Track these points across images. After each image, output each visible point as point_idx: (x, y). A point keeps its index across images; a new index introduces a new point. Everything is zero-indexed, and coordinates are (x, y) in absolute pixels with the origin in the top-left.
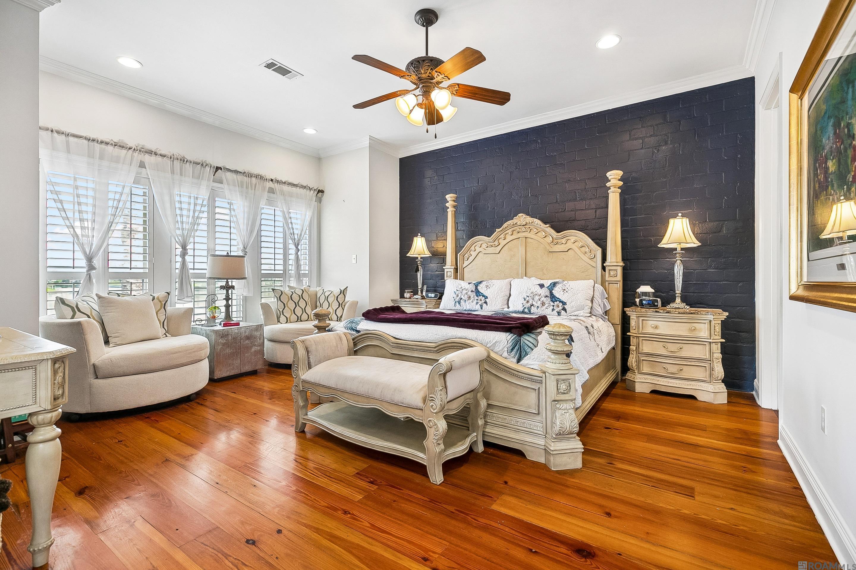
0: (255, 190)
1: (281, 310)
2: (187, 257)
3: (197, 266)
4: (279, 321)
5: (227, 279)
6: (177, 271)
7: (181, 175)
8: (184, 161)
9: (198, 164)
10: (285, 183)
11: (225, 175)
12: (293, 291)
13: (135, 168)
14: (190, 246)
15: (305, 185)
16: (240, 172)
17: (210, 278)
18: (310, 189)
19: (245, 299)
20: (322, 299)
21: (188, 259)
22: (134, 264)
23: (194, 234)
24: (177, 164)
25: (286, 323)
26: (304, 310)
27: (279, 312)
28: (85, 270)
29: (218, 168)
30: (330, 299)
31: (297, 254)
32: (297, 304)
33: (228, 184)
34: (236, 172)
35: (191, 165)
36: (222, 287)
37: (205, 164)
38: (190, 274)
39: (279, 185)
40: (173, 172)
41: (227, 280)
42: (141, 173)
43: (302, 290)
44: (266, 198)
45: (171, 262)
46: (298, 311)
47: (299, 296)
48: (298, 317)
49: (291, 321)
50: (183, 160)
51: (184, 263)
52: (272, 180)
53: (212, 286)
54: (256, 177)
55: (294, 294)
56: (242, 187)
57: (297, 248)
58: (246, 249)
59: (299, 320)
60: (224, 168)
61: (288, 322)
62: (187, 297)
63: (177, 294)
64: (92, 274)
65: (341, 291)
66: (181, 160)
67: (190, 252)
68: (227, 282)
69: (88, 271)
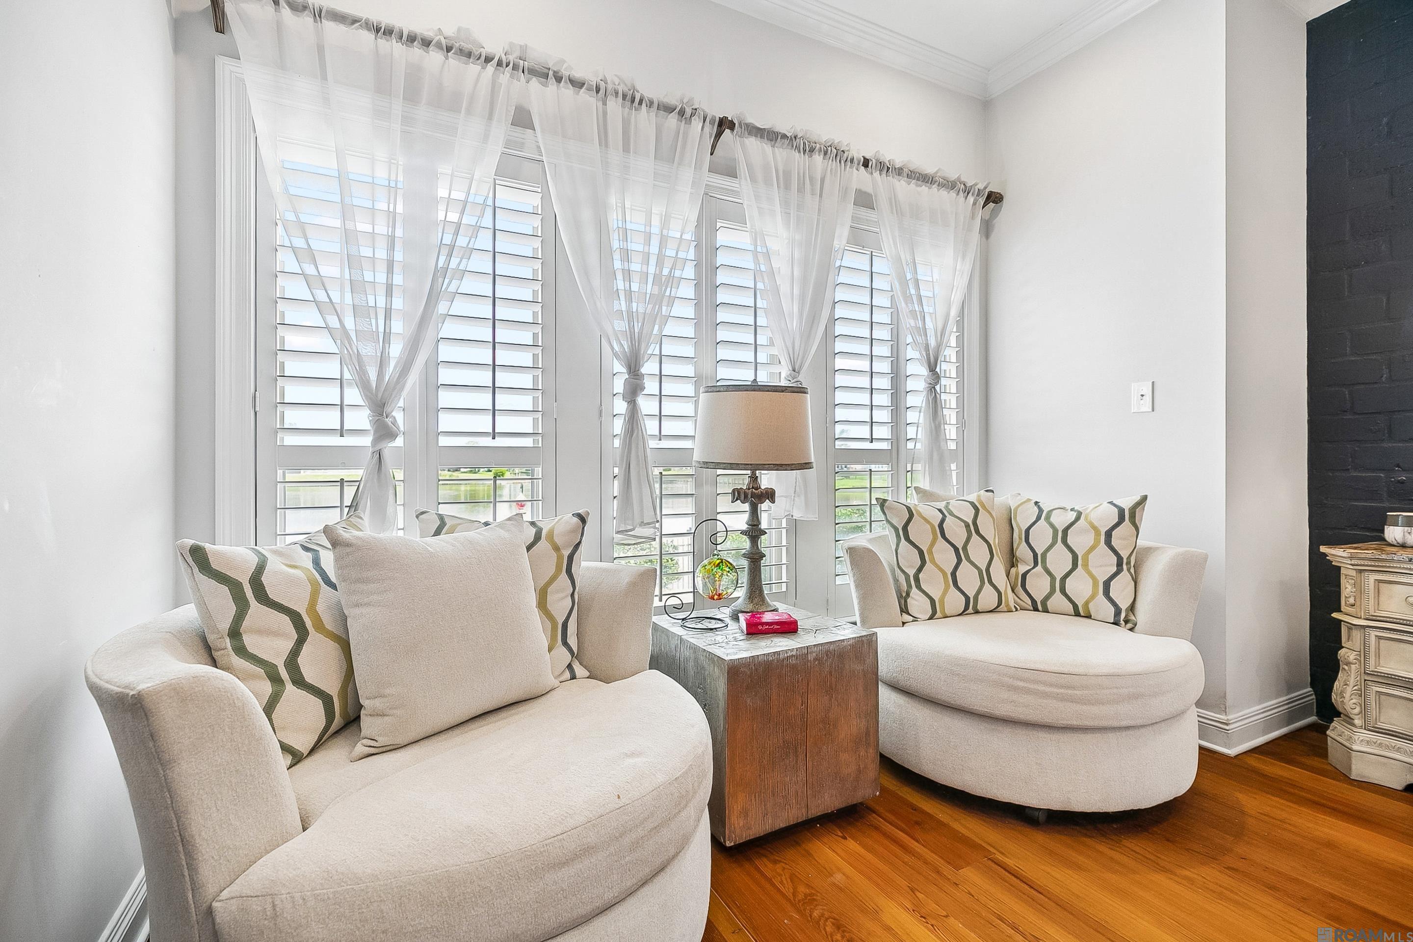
0: (821, 196)
1: (911, 572)
2: (641, 401)
3: (670, 427)
4: (904, 610)
5: (755, 468)
6: (617, 443)
7: (626, 149)
8: (633, 101)
9: (669, 109)
10: (899, 171)
11: (743, 145)
12: (942, 505)
13: (501, 131)
14: (649, 368)
15: (953, 176)
16: (784, 136)
17: (706, 465)
18: (967, 191)
19: (794, 527)
20: (1041, 538)
21: (647, 406)
22: (504, 424)
23: (661, 330)
24: (614, 106)
25: (931, 618)
26: (986, 576)
27: (902, 578)
28: (366, 441)
29: (724, 124)
30: (1080, 540)
31: (932, 389)
32: (960, 554)
33: (753, 179)
34: (771, 136)
35: (653, 114)
36: (738, 495)
37: (688, 111)
38: (648, 450)
39: (884, 175)
40: (604, 141)
41: (754, 473)
42: (521, 146)
43: (972, 504)
44: (849, 223)
45: (601, 415)
46: (968, 579)
47: (967, 526)
48: (967, 599)
49: (948, 613)
50: (632, 99)
51: (633, 417)
52: (866, 163)
53: (707, 489)
54: (826, 153)
55: (949, 520)
56: (787, 187)
57: (932, 369)
58: (799, 373)
59: (970, 610)
60: (740, 124)
61: (939, 614)
62: (643, 524)
63: (615, 516)
64: (386, 454)
65: (1121, 512)
66: (624, 97)
67: (651, 386)
68: (754, 478)
69: (375, 441)
